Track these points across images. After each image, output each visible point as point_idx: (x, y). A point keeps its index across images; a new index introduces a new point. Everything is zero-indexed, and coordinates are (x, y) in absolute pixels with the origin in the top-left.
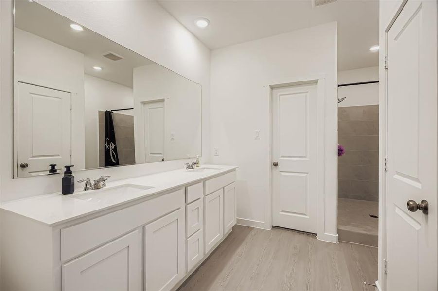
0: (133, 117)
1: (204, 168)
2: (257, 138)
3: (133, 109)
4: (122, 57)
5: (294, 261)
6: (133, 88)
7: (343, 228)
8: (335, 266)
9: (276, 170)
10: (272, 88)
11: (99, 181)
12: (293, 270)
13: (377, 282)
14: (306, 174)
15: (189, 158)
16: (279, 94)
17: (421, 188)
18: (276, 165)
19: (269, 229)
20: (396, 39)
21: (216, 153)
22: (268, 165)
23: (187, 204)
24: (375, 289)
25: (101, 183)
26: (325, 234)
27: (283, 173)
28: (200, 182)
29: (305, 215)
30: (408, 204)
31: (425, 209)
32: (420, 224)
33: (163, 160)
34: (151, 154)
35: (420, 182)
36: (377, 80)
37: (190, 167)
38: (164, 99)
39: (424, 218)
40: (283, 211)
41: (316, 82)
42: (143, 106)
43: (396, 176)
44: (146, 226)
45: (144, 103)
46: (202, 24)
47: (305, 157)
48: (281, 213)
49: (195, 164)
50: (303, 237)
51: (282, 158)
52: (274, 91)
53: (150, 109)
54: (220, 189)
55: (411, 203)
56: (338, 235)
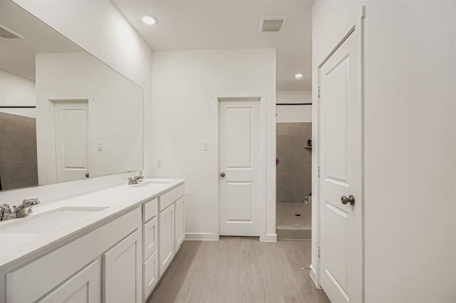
0: (35, 119)
1: (149, 183)
2: (205, 149)
3: (35, 107)
4: (20, 36)
5: (246, 264)
6: (34, 81)
7: (280, 228)
8: (278, 261)
9: (223, 181)
10: (220, 100)
11: (23, 207)
12: (247, 272)
13: (311, 266)
14: (250, 183)
15: (129, 172)
16: (226, 106)
17: (348, 187)
18: (223, 175)
19: (217, 239)
20: (327, 74)
21: (159, 166)
22: (217, 176)
23: (144, 223)
24: (309, 272)
25: (27, 209)
26: (267, 235)
27: (230, 183)
28: (155, 198)
29: (249, 220)
30: (342, 199)
31: (352, 202)
32: (348, 213)
33: (87, 176)
34: (66, 167)
35: (346, 182)
36: (310, 103)
37: (134, 181)
38: (88, 100)
39: (351, 208)
40: (230, 220)
41: (259, 99)
42: (52, 104)
43: (328, 180)
44: (106, 254)
45: (54, 102)
46: (149, 21)
47: (249, 167)
48: (228, 222)
49: (139, 178)
50: (248, 241)
51: (229, 169)
52: (222, 103)
53: (63, 110)
54: (171, 204)
55: (344, 198)
56: (276, 235)
